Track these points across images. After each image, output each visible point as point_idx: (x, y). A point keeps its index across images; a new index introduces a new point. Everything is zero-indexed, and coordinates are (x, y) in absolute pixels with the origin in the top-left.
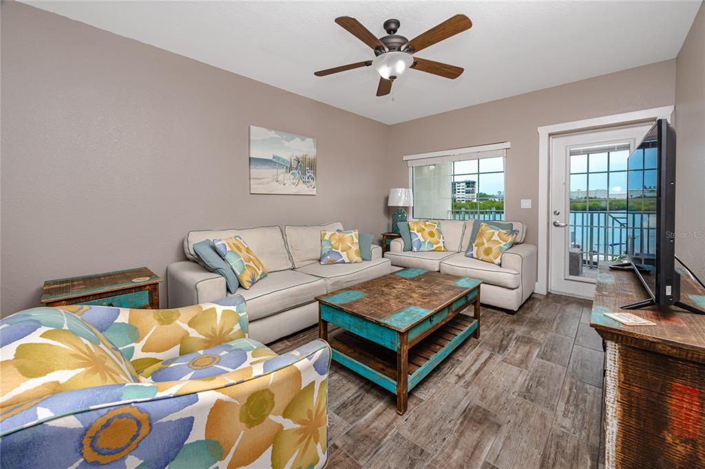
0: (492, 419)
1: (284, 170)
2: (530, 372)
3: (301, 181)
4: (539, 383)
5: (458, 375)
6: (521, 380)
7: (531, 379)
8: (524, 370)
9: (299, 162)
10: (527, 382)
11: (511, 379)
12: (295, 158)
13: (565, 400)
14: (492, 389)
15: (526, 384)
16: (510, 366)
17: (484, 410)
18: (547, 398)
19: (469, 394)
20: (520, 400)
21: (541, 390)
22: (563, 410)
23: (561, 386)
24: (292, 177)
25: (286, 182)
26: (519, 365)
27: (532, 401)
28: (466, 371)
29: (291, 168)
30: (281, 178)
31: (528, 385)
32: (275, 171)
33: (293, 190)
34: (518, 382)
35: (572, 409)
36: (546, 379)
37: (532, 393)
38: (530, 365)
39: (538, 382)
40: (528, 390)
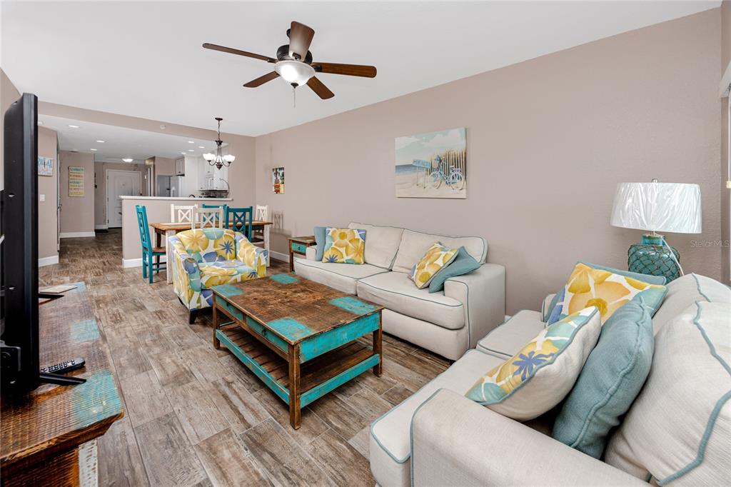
0: (172, 384)
1: (424, 172)
2: (191, 445)
3: (444, 183)
4: (169, 442)
5: (232, 383)
6: (188, 427)
7: (180, 439)
8: (197, 442)
9: (441, 161)
10: (180, 431)
11: (198, 420)
12: (435, 157)
13: (131, 450)
14: (197, 398)
15: (178, 427)
16: (216, 432)
17: (183, 384)
18: (149, 434)
19: (205, 382)
20: (169, 410)
21: (161, 437)
22: (128, 437)
23: (145, 463)
24: (433, 179)
25: (426, 185)
26: (209, 442)
27: (159, 419)
28: (234, 390)
29: (431, 170)
30: (421, 181)
31: (176, 429)
32: (414, 175)
33: (436, 193)
34: (188, 423)
35: (120, 447)
36: (167, 456)
37: (165, 425)
38: (199, 454)
39: (171, 442)
40: (171, 424)
